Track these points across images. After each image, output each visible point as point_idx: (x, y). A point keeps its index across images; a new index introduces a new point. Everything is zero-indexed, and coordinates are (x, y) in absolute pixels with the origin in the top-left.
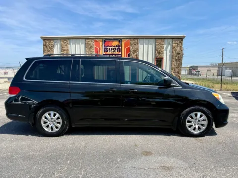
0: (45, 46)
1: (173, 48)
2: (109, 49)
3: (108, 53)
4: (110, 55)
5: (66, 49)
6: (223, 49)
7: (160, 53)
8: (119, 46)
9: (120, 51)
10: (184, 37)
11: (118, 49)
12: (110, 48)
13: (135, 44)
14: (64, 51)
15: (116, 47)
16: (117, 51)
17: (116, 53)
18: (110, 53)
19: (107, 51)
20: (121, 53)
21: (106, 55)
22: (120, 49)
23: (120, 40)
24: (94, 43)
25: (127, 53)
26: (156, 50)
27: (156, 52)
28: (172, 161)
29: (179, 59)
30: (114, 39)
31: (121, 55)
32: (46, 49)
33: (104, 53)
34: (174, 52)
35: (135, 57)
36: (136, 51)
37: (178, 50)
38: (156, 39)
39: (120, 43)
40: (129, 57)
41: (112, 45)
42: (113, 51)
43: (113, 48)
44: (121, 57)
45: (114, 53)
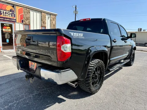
1: (51, 21)
2: (3, 12)
3: (2, 16)
4: (4, 18)
7: (44, 23)
8: (13, 11)
9: (14, 16)
10: (57, 15)
12: (5, 11)
13: (27, 13)
15: (11, 12)
16: (12, 16)
17: (11, 17)
18: (4, 16)
20: (15, 18)
22: (14, 14)
26: (41, 20)
27: (42, 22)
30: (8, 4)
31: (16, 20)
34: (52, 24)
35: (28, 23)
36: (28, 19)
37: (54, 23)
38: (41, 12)
39: (14, 9)
40: (22, 22)
41: (7, 9)
42: (7, 14)
43: (7, 12)
44: (16, 22)
45: (8, 17)
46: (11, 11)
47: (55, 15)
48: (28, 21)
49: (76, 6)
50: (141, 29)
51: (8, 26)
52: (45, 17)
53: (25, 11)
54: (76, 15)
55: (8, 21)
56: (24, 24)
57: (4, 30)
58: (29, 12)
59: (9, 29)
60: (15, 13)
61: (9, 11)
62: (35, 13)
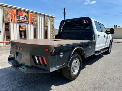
1: (51, 22)
2: (21, 17)
3: (20, 19)
7: (47, 23)
8: (27, 16)
9: (28, 20)
11: (26, 18)
12: (22, 16)
13: (36, 17)
15: (25, 16)
16: (26, 19)
17: (26, 20)
18: (22, 20)
19: (20, 18)
20: (28, 21)
21: (19, 21)
23: (27, 12)
24: (10, 11)
25: (32, 21)
27: (45, 23)
29: (53, 28)
30: (24, 11)
31: (28, 22)
33: (17, 20)
35: (36, 24)
36: (36, 21)
37: (53, 23)
38: (45, 16)
39: (28, 14)
40: (33, 23)
41: (23, 15)
42: (23, 18)
43: (23, 17)
44: (28, 23)
45: (24, 20)
48: (36, 22)
49: (65, 9)
50: (116, 26)
51: (23, 27)
52: (47, 19)
53: (34, 16)
54: (64, 15)
55: (24, 23)
56: (34, 25)
57: (21, 29)
58: (37, 17)
59: (24, 28)
60: (28, 17)
61: (24, 16)
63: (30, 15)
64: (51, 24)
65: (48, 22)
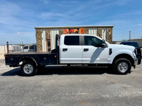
0: (37, 32)
1: (107, 32)
5: (49, 34)
6: (130, 32)
10: (113, 26)
12: (73, 33)
13: (87, 31)
14: (48, 35)
23: (78, 28)
24: (64, 31)
26: (98, 34)
28: (125, 85)
29: (111, 39)
30: (75, 28)
32: (38, 34)
34: (108, 34)
37: (110, 33)
38: (98, 28)
41: (74, 31)
46: (76, 32)
47: (112, 27)
52: (101, 31)
53: (85, 30)
60: (79, 33)
62: (92, 31)
63: (81, 30)
64: (106, 35)
65: (103, 33)
